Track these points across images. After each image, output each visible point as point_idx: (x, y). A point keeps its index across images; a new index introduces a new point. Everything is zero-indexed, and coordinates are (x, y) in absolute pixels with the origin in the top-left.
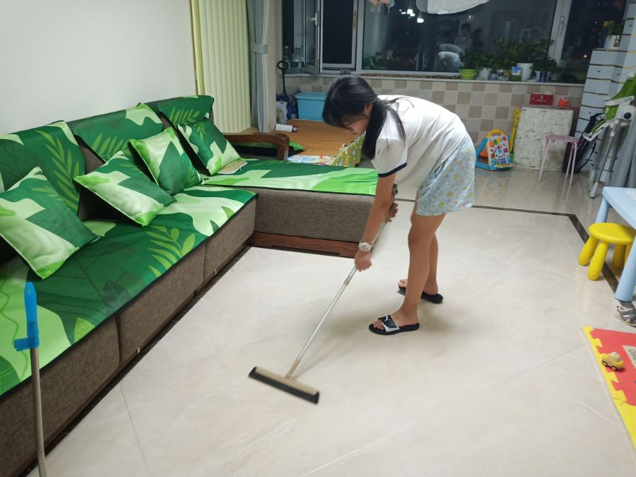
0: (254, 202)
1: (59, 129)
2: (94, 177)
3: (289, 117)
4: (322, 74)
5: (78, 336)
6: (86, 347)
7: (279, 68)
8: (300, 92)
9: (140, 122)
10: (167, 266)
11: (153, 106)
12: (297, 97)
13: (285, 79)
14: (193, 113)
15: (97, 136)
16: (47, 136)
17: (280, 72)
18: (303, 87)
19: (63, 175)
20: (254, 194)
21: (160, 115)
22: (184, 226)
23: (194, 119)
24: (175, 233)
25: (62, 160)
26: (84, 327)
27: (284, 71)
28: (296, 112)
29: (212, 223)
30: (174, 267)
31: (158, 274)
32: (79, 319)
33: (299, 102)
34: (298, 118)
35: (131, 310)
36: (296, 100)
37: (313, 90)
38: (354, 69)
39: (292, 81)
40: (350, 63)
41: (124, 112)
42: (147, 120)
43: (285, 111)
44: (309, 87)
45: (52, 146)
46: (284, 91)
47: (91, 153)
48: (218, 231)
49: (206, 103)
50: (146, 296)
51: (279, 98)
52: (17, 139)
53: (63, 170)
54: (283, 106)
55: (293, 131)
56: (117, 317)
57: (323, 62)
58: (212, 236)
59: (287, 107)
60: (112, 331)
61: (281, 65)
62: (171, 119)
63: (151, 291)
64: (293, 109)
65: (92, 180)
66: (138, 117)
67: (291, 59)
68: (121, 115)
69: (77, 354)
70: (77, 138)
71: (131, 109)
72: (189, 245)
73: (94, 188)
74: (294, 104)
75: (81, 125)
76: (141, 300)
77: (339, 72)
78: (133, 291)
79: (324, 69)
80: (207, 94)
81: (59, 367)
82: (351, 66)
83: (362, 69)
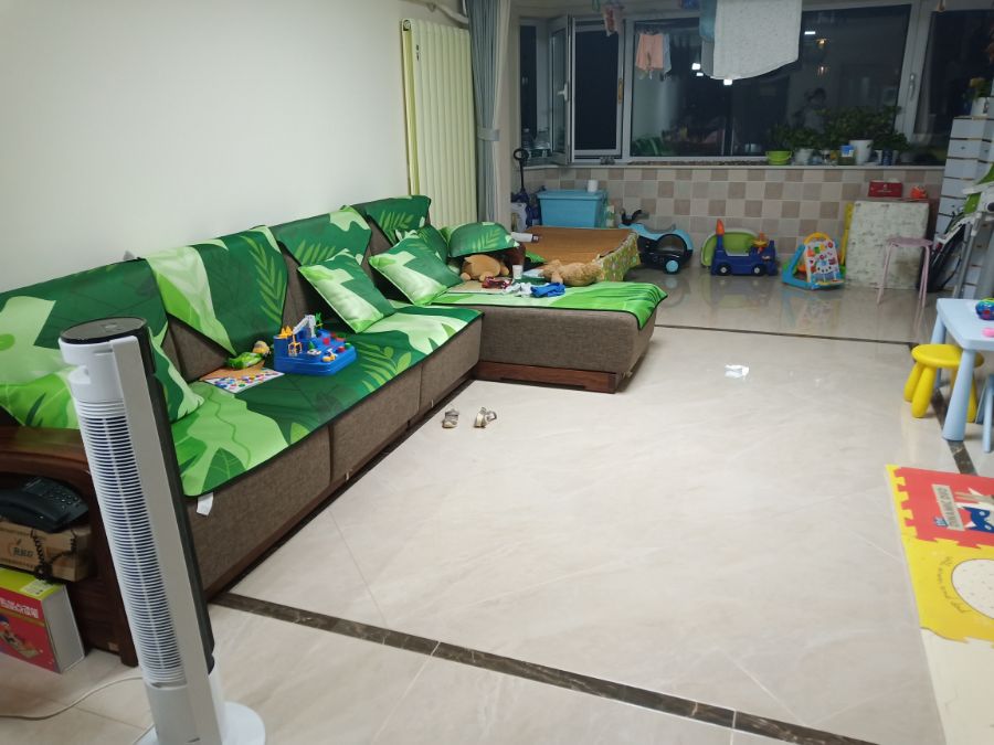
0: (479, 322)
1: (262, 234)
3: (529, 223)
4: (574, 164)
5: (294, 440)
6: (302, 452)
7: (516, 158)
8: (544, 190)
9: (345, 227)
10: (382, 382)
11: (360, 209)
12: (539, 196)
13: (525, 173)
14: (406, 217)
15: (300, 244)
16: (250, 241)
17: (517, 164)
18: (549, 183)
19: (267, 284)
20: (480, 313)
21: (368, 219)
22: (398, 343)
23: (406, 224)
24: (389, 352)
25: (265, 268)
26: (300, 432)
27: (523, 162)
28: (539, 217)
29: (432, 342)
30: (389, 383)
31: (372, 389)
32: (294, 424)
33: (542, 203)
34: (541, 224)
35: (343, 422)
36: (538, 200)
37: (562, 187)
38: (620, 157)
39: (533, 176)
40: (615, 148)
41: (328, 216)
42: (354, 225)
43: (524, 216)
44: (557, 182)
45: (254, 251)
46: (523, 189)
47: (294, 262)
48: (438, 350)
49: (419, 205)
50: (360, 410)
51: (515, 199)
52: (221, 244)
53: (267, 280)
54: (521, 209)
55: (533, 241)
56: (330, 427)
57: (576, 149)
58: (431, 354)
59: (527, 209)
60: (323, 442)
61: (518, 155)
62: (380, 224)
63: (365, 406)
64: (535, 213)
65: (316, 274)
66: (343, 222)
67: (532, 145)
68: (325, 219)
69: (293, 457)
70: (280, 244)
71: (334, 212)
72: (405, 362)
73: (316, 282)
74: (536, 206)
75: (283, 230)
76: (354, 413)
77: (599, 161)
78: (346, 403)
79: (577, 157)
80: (422, 194)
81: (277, 465)
82: (615, 152)
83: (631, 155)
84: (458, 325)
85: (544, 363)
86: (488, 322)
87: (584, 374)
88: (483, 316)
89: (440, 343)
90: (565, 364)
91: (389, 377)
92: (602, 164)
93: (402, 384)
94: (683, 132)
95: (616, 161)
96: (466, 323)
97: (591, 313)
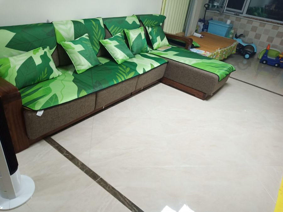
0: (166, 65)
1: (99, 20)
2: (107, 41)
3: (203, 30)
4: (225, 13)
5: (81, 96)
6: (83, 100)
7: (205, 7)
8: (212, 19)
9: (130, 22)
10: (120, 81)
11: (138, 17)
12: (209, 22)
13: (206, 12)
14: (154, 22)
15: (112, 26)
16: (94, 23)
17: (205, 8)
18: (214, 18)
19: (96, 38)
20: (167, 61)
21: (140, 21)
22: (133, 68)
23: (154, 25)
24: (128, 69)
25: (97, 33)
26: (84, 93)
27: (207, 8)
28: (207, 29)
29: (144, 69)
30: (123, 82)
31: (115, 83)
32: (83, 90)
33: (209, 24)
34: (207, 31)
35: (102, 92)
36: (208, 23)
37: (218, 20)
38: (242, 13)
39: (209, 14)
40: (241, 10)
41: (125, 17)
42: (134, 22)
43: (202, 27)
44: (217, 18)
45: (94, 26)
46: (204, 18)
47: (108, 32)
48: (145, 73)
49: (162, 18)
50: (109, 89)
51: (200, 20)
52: (83, 22)
53: (96, 37)
54: (201, 25)
55: (201, 37)
56: (96, 93)
57: (227, 7)
58: (142, 74)
59: (203, 25)
60: (94, 97)
61: (206, 6)
62: (144, 24)
63: (111, 88)
64: (206, 27)
65: (106, 42)
66: (130, 21)
67: (213, 3)
68: (124, 19)
69: (79, 101)
70: (104, 25)
71: (129, 17)
72: (131, 75)
73: (106, 45)
74: (207, 25)
75: (107, 20)
76: (107, 90)
77: (234, 13)
78: (104, 86)
79: (226, 10)
80: (164, 15)
81: (72, 103)
82: (241, 11)
83: (246, 14)
84: (156, 64)
85: (183, 83)
86: (169, 65)
87: (195, 91)
88: (168, 62)
89: (147, 70)
90: (190, 86)
91: (123, 80)
92: (234, 15)
93: (128, 82)
94: (274, 7)
95: (240, 15)
96: (159, 64)
97: (204, 71)
